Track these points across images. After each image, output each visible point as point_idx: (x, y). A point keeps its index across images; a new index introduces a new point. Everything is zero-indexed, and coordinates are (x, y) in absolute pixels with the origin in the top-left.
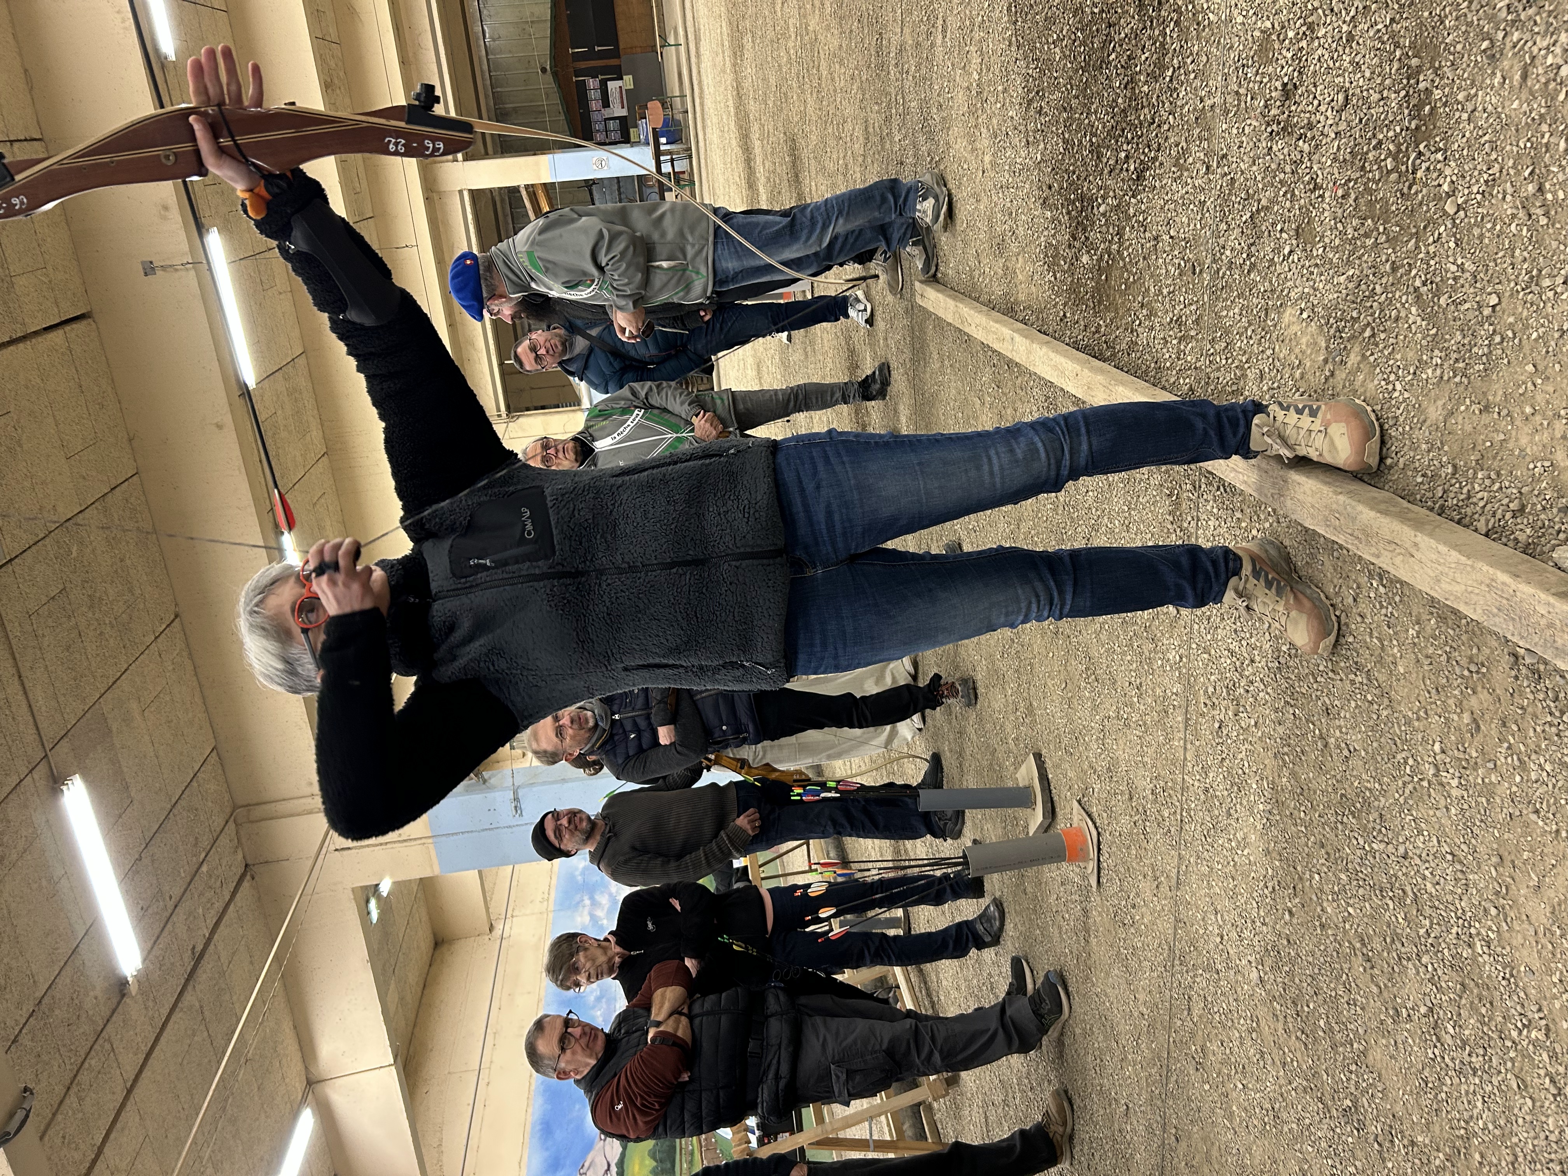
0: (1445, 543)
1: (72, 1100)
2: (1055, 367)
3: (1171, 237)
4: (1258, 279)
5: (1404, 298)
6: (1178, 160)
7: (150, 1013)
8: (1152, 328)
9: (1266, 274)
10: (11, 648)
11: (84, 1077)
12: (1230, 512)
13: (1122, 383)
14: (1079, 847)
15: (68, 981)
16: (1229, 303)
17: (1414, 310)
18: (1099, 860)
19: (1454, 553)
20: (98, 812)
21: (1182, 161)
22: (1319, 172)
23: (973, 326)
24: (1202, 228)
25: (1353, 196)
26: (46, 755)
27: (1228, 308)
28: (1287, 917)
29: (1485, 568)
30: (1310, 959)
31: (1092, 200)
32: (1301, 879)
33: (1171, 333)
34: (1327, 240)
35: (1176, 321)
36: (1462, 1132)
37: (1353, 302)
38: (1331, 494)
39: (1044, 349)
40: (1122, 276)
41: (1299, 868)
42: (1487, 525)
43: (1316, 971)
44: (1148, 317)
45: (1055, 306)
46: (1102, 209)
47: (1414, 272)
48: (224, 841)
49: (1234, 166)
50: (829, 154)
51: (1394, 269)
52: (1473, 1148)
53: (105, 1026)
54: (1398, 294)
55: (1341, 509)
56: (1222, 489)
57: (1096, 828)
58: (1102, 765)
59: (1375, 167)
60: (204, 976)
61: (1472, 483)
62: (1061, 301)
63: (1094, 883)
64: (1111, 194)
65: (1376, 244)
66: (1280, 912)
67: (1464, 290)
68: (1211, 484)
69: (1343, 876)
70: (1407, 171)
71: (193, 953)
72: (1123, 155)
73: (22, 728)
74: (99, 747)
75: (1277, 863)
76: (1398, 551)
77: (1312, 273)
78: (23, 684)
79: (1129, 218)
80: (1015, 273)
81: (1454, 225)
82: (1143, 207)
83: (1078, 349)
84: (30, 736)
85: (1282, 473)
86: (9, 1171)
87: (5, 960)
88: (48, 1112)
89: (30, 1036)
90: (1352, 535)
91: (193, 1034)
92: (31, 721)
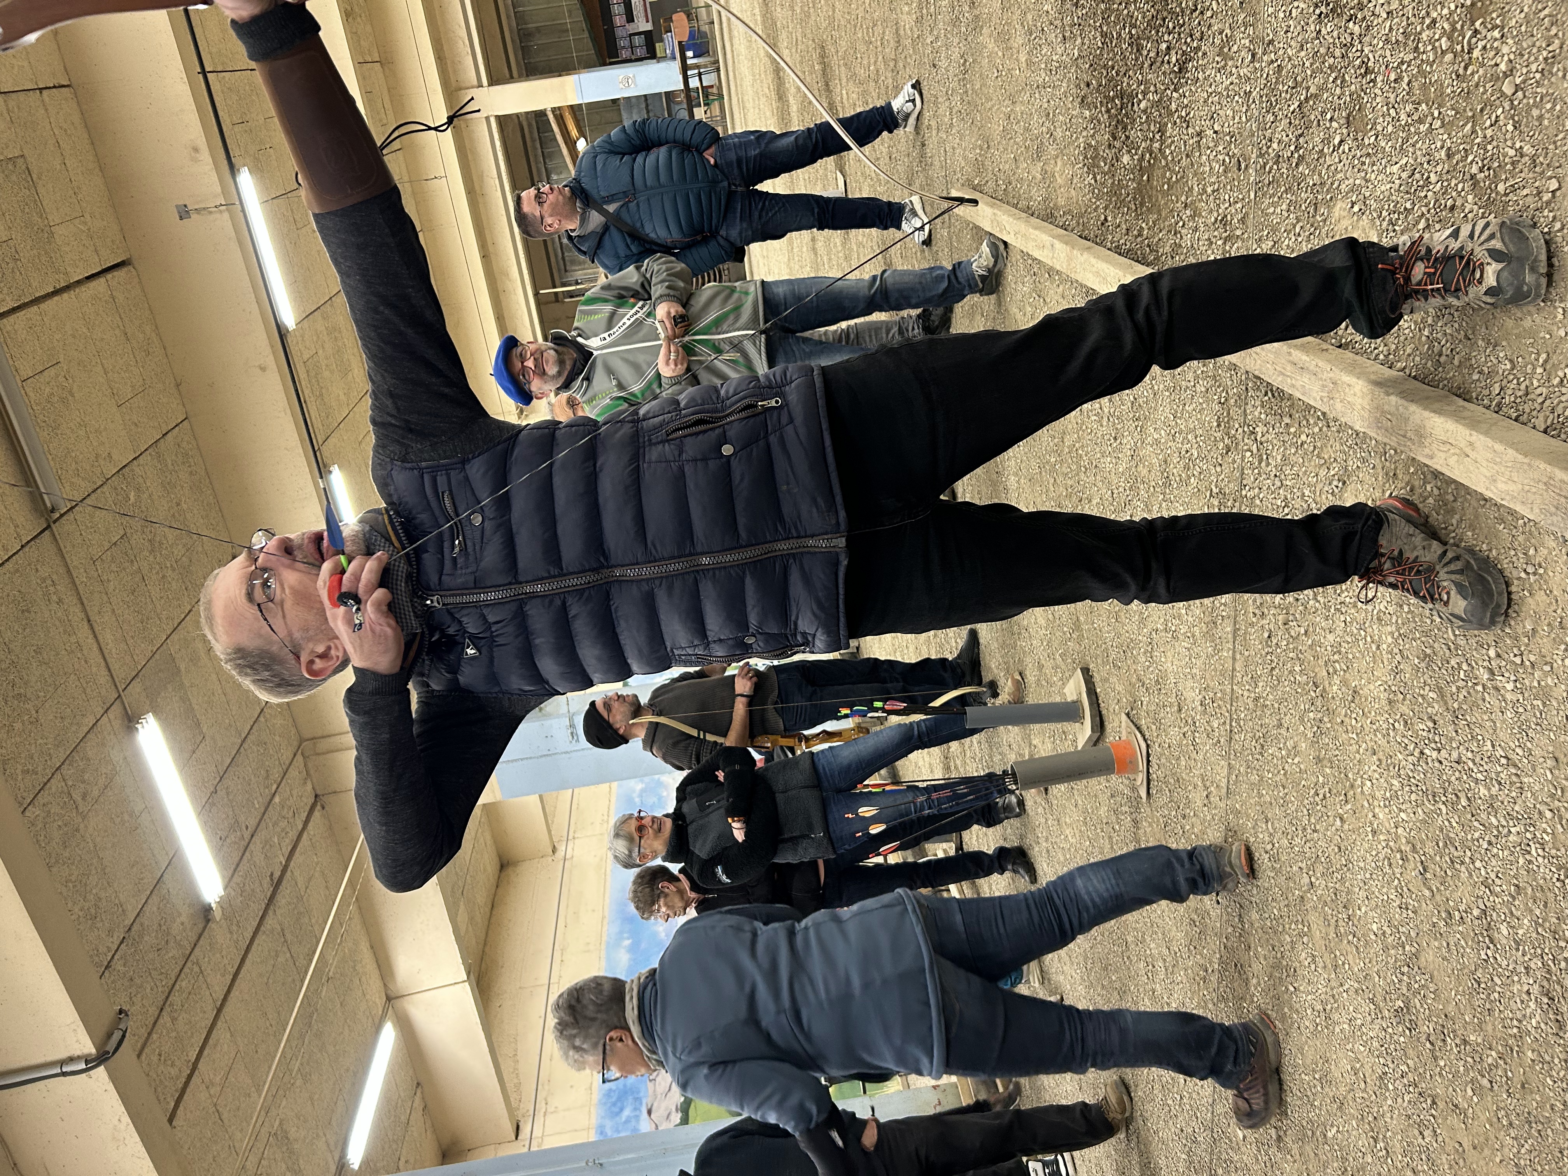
0: (1500, 441)
1: (165, 1019)
2: (1097, 274)
3: (1215, 132)
4: (1307, 172)
5: (1460, 186)
6: (1221, 49)
7: (235, 936)
8: (1196, 229)
9: (1315, 167)
10: (78, 594)
11: (175, 998)
12: (1278, 417)
14: (1128, 760)
15: (155, 909)
16: (1276, 199)
17: (1470, 198)
18: (1148, 772)
19: (1511, 451)
20: (172, 749)
21: (1226, 50)
22: (1371, 56)
23: (1012, 233)
24: (1248, 121)
25: (1406, 80)
26: (119, 696)
27: (1274, 205)
28: (1338, 822)
29: (1543, 466)
30: (1362, 865)
31: (1132, 96)
32: (1352, 786)
33: (1216, 233)
34: (1379, 128)
35: (1221, 221)
36: (1515, 1031)
37: (1407, 193)
38: (1382, 396)
39: (1086, 255)
40: (1164, 176)
41: (1350, 775)
42: (1546, 421)
43: (1368, 876)
44: (1192, 217)
45: (1095, 210)
46: (1143, 105)
47: (1470, 158)
48: (293, 773)
49: (1281, 52)
50: (859, 60)
51: (1449, 156)
52: (1526, 1046)
53: (193, 949)
54: (1454, 182)
55: (1393, 409)
56: (1270, 394)
57: (1145, 740)
58: (1150, 678)
59: (1429, 48)
60: (284, 901)
61: (1530, 379)
62: (1101, 204)
63: (1144, 794)
64: (1152, 88)
65: (1431, 129)
66: (1331, 819)
67: (1522, 175)
68: (1258, 389)
69: (1395, 782)
70: (1463, 50)
71: (272, 880)
72: (1164, 46)
73: (94, 670)
74: (169, 686)
75: (1328, 771)
76: (1452, 451)
77: (1363, 163)
78: (92, 628)
79: (1171, 114)
80: (1053, 176)
81: (1512, 107)
82: (1186, 102)
83: (1120, 254)
84: (103, 678)
85: (1331, 375)
86: (111, 1087)
87: (94, 891)
88: (144, 1032)
89: (121, 962)
90: (1404, 436)
91: (277, 956)
92: (103, 664)
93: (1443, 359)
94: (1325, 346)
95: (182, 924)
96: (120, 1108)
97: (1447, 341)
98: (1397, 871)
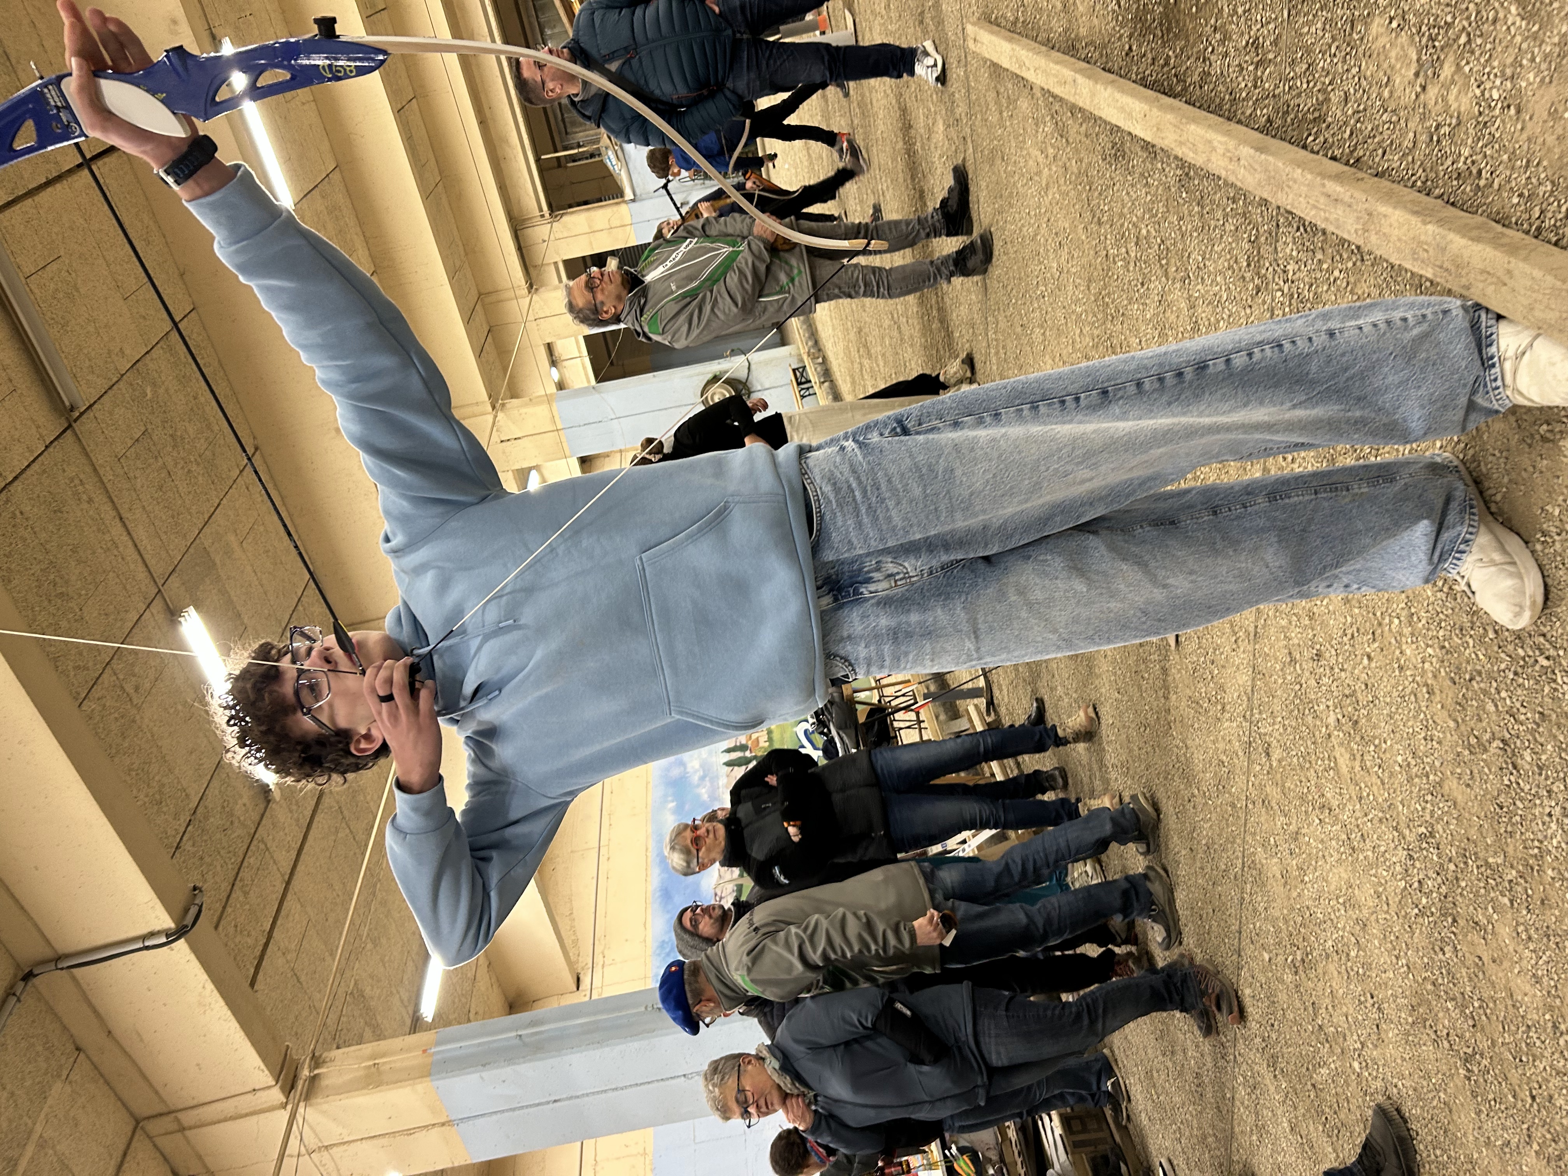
0: (1540, 269)
1: (237, 894)
2: (1122, 109)
8: (1226, 55)
10: (107, 492)
11: (246, 874)
12: (1311, 253)
13: (1194, 120)
15: (217, 792)
16: (1311, 17)
19: (1549, 278)
23: (1032, 70)
26: (160, 591)
27: (1309, 24)
28: (1365, 661)
30: (1388, 700)
32: (1380, 624)
33: (1247, 58)
35: (1253, 44)
36: (1536, 851)
38: (1419, 225)
39: (1109, 90)
41: (1379, 614)
43: (1394, 710)
44: (1222, 42)
45: (1119, 39)
52: (1546, 865)
53: (256, 829)
55: (1430, 239)
56: (1302, 229)
62: (1125, 32)
66: (1359, 657)
68: (1290, 224)
73: (132, 566)
74: (207, 579)
75: (1356, 611)
76: (1489, 280)
78: (125, 525)
83: (1145, 86)
84: (142, 574)
85: (1367, 205)
86: (192, 957)
87: (157, 778)
88: (218, 907)
89: (191, 843)
90: (1441, 267)
91: (337, 832)
92: (140, 560)
93: (1482, 183)
94: (1360, 175)
95: (245, 805)
96: (203, 976)
97: (1487, 164)
98: (1424, 704)
